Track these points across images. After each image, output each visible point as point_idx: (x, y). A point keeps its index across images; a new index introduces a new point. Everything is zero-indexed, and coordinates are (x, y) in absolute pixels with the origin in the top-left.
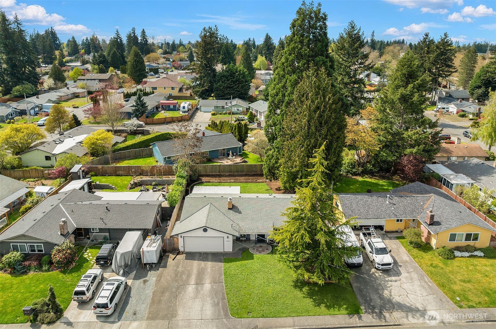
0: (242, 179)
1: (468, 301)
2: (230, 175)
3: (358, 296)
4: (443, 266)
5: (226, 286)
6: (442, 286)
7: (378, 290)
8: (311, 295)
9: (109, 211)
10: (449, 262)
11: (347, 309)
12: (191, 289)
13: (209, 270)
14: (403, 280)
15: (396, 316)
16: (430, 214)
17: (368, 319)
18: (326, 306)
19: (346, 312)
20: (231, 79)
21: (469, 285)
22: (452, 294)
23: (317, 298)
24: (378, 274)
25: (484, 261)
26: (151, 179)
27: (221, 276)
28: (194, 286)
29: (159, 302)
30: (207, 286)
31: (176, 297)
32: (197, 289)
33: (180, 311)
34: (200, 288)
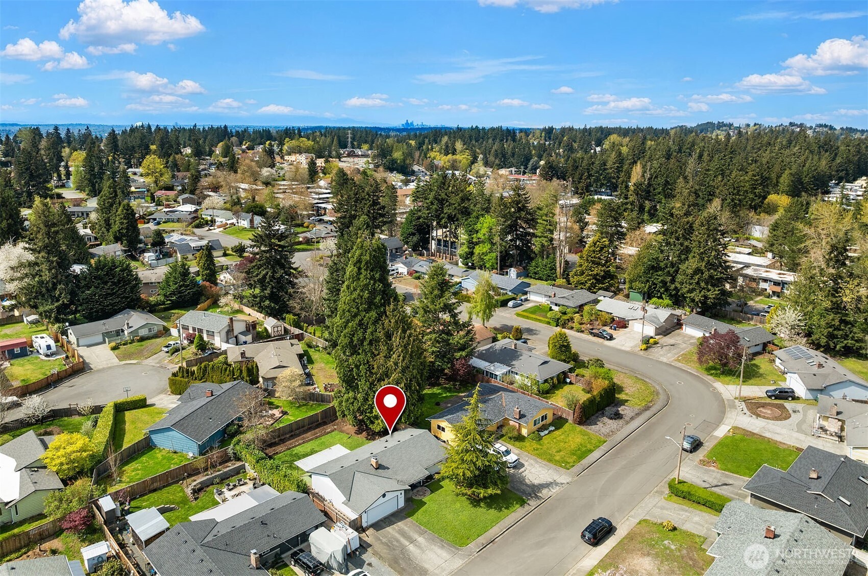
0: (309, 435)
1: (569, 463)
3: (517, 492)
4: (541, 447)
5: (433, 532)
6: (550, 461)
7: (522, 481)
8: (489, 506)
9: (266, 524)
10: (541, 442)
11: (517, 503)
12: (411, 548)
13: (406, 528)
14: (528, 467)
15: (545, 493)
16: (518, 410)
17: (533, 503)
18: (506, 508)
19: (518, 506)
20: (110, 279)
21: (562, 453)
22: (558, 463)
23: (495, 506)
24: (512, 471)
25: (557, 433)
26: (207, 477)
27: (420, 528)
28: (411, 545)
29: (403, 569)
30: (421, 540)
31: (409, 559)
32: (416, 545)
33: (426, 566)
34: (417, 544)
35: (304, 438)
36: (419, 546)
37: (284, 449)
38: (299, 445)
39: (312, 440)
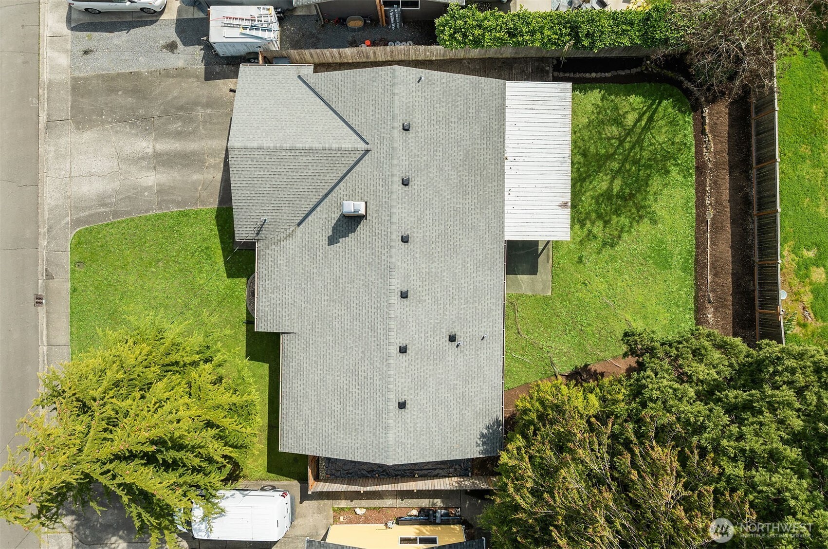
2: (747, 202)
5: (148, 218)
12: (145, 145)
13: (196, 177)
27: (178, 204)
28: (150, 151)
29: (112, 91)
30: (150, 179)
31: (123, 120)
32: (143, 158)
33: (89, 135)
34: (144, 163)
35: (717, 229)
36: (137, 160)
37: (707, 156)
38: (700, 204)
39: (700, 245)
